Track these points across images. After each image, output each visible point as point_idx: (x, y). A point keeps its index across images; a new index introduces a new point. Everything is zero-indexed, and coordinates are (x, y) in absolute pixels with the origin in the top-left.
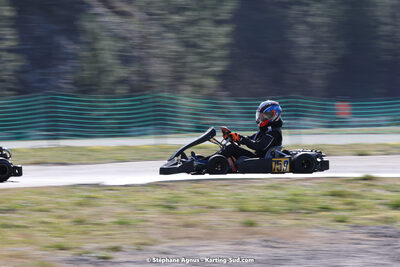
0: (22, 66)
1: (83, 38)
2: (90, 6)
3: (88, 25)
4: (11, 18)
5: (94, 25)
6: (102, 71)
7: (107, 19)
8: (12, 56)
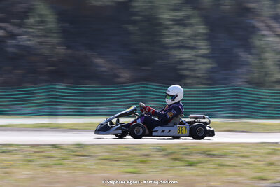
0: (212, 68)
1: (254, 51)
2: (259, 30)
3: (257, 43)
4: (204, 34)
5: (262, 42)
6: (266, 74)
7: (271, 39)
8: (205, 60)
